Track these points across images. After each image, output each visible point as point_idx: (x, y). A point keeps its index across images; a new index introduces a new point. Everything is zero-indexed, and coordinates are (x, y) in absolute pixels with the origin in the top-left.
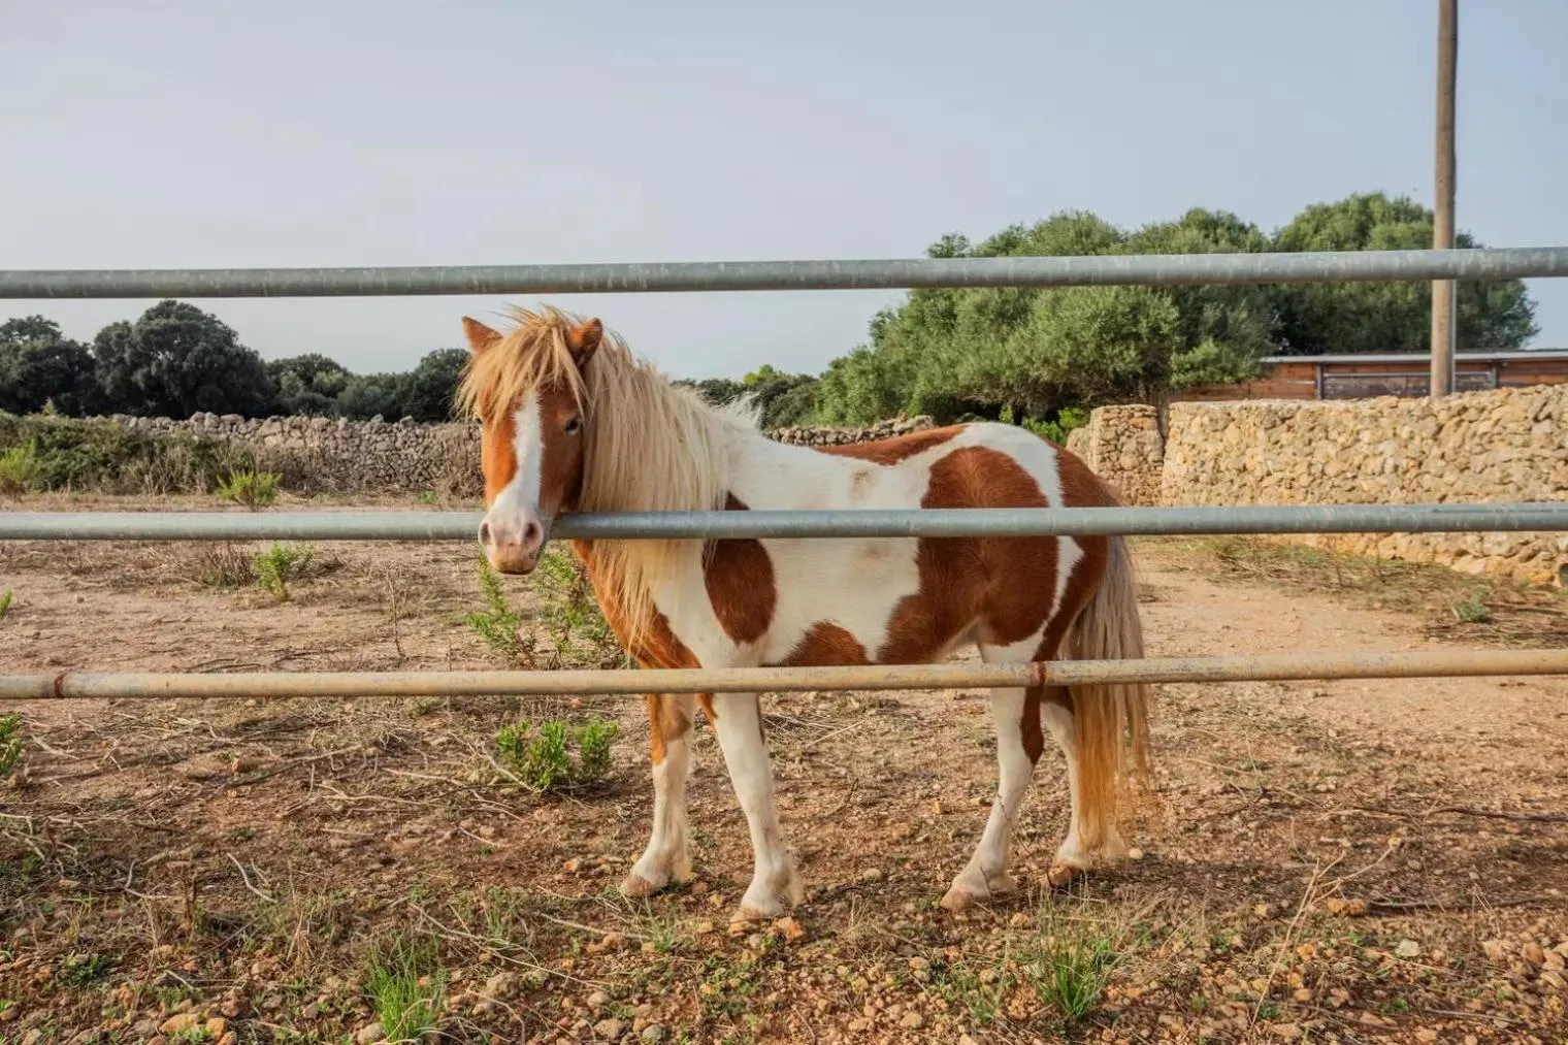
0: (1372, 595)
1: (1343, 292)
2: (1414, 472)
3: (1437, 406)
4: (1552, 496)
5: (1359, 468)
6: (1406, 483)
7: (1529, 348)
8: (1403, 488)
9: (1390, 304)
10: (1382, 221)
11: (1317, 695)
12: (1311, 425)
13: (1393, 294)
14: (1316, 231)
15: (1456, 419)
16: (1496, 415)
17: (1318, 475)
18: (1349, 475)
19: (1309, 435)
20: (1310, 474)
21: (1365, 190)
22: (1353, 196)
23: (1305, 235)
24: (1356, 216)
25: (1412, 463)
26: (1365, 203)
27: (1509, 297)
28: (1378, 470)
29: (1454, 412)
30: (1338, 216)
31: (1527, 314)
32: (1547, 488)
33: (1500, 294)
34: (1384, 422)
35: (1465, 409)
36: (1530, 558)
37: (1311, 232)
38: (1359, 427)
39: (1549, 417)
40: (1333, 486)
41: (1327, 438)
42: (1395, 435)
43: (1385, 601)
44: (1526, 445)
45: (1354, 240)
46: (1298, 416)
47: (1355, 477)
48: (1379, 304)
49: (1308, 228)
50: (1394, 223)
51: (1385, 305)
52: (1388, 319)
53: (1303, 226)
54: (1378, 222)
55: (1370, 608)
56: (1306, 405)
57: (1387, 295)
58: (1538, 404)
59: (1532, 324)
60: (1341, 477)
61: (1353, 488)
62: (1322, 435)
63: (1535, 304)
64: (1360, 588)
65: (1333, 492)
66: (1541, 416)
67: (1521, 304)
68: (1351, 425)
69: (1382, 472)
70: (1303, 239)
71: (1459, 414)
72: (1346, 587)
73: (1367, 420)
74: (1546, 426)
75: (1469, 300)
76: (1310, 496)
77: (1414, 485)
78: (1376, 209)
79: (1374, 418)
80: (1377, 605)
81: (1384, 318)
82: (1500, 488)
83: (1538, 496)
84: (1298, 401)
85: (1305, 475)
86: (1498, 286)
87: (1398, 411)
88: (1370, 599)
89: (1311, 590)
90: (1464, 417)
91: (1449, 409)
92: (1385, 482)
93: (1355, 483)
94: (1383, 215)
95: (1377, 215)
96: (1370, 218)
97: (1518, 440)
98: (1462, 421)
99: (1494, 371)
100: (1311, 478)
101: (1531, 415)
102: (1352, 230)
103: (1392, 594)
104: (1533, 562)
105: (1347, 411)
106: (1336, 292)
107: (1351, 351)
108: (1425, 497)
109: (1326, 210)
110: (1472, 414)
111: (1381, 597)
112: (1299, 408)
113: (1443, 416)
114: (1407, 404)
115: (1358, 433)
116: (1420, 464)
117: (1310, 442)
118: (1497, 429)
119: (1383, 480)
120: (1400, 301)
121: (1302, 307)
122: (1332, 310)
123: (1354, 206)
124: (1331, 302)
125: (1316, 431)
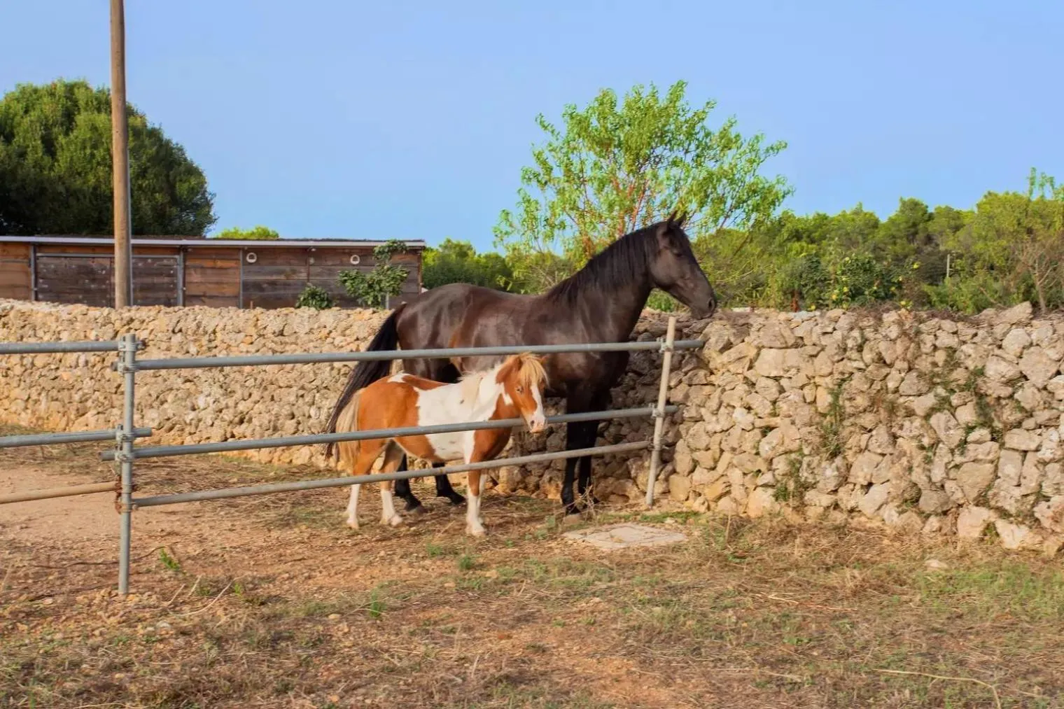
0: (65, 463)
1: (52, 174)
2: (99, 366)
3: (114, 316)
4: (182, 386)
5: (60, 361)
6: (94, 375)
7: (208, 236)
8: (92, 378)
9: (95, 188)
10: (86, 110)
11: (22, 528)
12: (22, 324)
13: (98, 180)
14: (26, 112)
15: (127, 327)
16: (151, 326)
17: (29, 366)
18: (53, 367)
19: (20, 332)
20: (22, 365)
21: (70, 78)
22: (60, 81)
23: (16, 115)
24: (63, 101)
25: (98, 359)
26: (70, 89)
27: (193, 189)
28: (73, 364)
29: (125, 322)
30: (46, 99)
31: (208, 205)
32: (180, 381)
33: (186, 185)
34: (78, 325)
35: (132, 320)
36: (171, 429)
37: (21, 113)
38: (60, 328)
39: (180, 331)
40: (41, 376)
41: (35, 336)
42: (85, 336)
43: (72, 467)
44: (168, 349)
45: (62, 125)
46: (12, 314)
47: (57, 368)
48: (85, 188)
49: (19, 108)
50: (96, 112)
51: (91, 190)
52: (95, 202)
53: (14, 104)
54: (82, 110)
55: (62, 473)
56: (20, 305)
57: (92, 180)
58: (175, 321)
59: (212, 213)
60: (47, 368)
61: (56, 378)
62: (31, 332)
63: (215, 195)
64: (57, 459)
65: (41, 380)
66: (176, 330)
67: (203, 194)
68: (54, 326)
69: (77, 366)
70: (13, 119)
71: (128, 324)
72: (48, 459)
73: (66, 323)
74: (179, 337)
75: (161, 190)
76: (22, 383)
77: (99, 376)
78: (80, 95)
79: (71, 322)
80: (67, 471)
81: (91, 201)
82: (153, 380)
83: (175, 386)
84: (11, 300)
85: (18, 366)
86: (184, 178)
87: (87, 318)
88: (63, 467)
89: (23, 463)
90: (131, 326)
91: (122, 319)
92: (79, 373)
93: (59, 373)
94: (87, 104)
95: (82, 103)
96: (75, 103)
97: (164, 345)
98: (130, 329)
99: (182, 254)
100: (23, 369)
101: (171, 329)
102: (59, 114)
103: (79, 461)
104: (172, 432)
105: (51, 314)
106: (46, 172)
107: (61, 233)
108: (107, 384)
109: (36, 91)
110: (136, 324)
111: (71, 464)
112: (12, 308)
113: (118, 324)
114: (95, 312)
115: (59, 333)
116: (104, 360)
117: (22, 337)
118: (152, 337)
119: (78, 372)
120: (103, 186)
121: (14, 186)
122: (43, 191)
123: (60, 91)
124: (42, 182)
125: (27, 328)
